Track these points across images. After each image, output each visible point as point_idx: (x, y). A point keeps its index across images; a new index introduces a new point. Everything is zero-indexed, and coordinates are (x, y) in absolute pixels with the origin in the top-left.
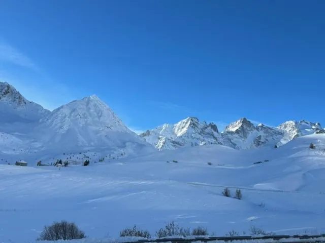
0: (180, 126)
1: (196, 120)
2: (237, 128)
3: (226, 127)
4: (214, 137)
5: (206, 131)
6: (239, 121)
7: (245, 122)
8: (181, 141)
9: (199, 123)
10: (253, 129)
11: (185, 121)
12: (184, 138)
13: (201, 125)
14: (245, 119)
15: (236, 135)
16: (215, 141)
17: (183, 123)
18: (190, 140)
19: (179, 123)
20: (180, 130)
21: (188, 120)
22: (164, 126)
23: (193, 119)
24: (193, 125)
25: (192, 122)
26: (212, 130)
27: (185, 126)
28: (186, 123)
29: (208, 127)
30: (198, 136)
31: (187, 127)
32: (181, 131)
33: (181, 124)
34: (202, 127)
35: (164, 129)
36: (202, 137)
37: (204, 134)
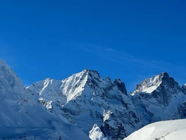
0: (71, 84)
1: (96, 75)
2: (154, 88)
3: (138, 86)
4: (123, 103)
5: (111, 92)
6: (157, 77)
7: (166, 79)
8: (74, 108)
9: (101, 80)
10: (178, 91)
11: (79, 75)
12: (78, 103)
13: (103, 84)
14: (166, 74)
15: (154, 100)
16: (125, 108)
17: (77, 79)
18: (88, 106)
19: (70, 78)
20: (71, 90)
21: (85, 74)
22: (47, 83)
23: (92, 73)
24: (92, 83)
25: (90, 78)
26: (119, 91)
27: (79, 84)
28: (82, 79)
29: (113, 85)
30: (100, 101)
31: (83, 85)
32: (73, 91)
33: (72, 81)
34: (105, 87)
35: (45, 86)
36: (106, 103)
37: (107, 97)
